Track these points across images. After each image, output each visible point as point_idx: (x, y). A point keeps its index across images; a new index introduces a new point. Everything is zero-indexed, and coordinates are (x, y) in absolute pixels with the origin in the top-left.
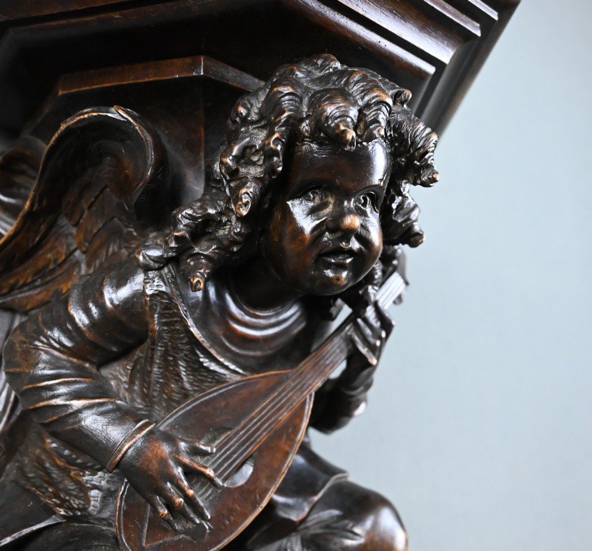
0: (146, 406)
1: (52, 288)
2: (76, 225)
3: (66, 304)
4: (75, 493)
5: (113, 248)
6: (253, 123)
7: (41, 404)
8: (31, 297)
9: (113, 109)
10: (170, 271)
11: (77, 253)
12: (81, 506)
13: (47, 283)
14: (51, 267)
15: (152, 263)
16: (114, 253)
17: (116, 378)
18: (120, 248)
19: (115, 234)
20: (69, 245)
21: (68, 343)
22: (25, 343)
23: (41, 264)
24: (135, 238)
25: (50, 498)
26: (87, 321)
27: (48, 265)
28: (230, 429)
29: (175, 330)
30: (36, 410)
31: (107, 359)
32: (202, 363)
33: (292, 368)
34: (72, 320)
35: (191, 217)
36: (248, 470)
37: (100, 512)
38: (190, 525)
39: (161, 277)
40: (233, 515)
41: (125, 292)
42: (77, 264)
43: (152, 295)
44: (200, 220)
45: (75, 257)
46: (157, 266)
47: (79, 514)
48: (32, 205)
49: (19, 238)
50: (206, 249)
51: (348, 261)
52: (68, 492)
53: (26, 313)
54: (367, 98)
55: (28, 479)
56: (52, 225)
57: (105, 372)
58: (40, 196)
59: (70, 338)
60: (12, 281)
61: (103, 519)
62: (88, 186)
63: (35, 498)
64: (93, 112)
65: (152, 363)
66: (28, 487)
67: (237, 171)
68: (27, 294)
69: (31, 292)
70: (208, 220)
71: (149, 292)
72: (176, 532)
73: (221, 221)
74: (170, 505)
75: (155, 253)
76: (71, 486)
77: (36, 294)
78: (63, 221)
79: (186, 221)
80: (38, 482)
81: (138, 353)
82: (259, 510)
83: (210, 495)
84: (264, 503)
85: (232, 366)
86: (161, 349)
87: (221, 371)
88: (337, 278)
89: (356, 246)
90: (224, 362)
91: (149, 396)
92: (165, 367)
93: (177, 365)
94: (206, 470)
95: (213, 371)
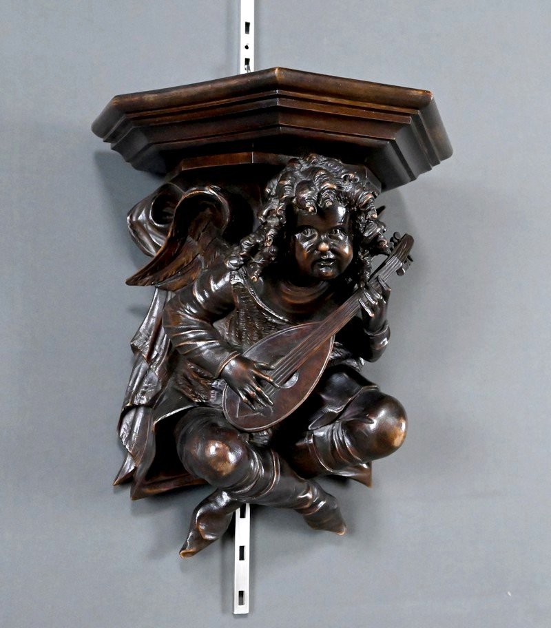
0: (239, 344)
1: (187, 276)
2: (198, 240)
3: (191, 289)
5: (217, 254)
6: (273, 196)
7: (182, 344)
8: (175, 283)
9: (206, 188)
10: (243, 270)
11: (199, 256)
12: (206, 398)
13: (184, 274)
14: (185, 265)
15: (233, 267)
16: (218, 257)
17: (221, 329)
18: (221, 254)
19: (218, 246)
20: (194, 253)
21: (194, 311)
22: (172, 311)
23: (180, 263)
24: (228, 249)
25: (190, 394)
26: (202, 299)
27: (183, 264)
28: (283, 356)
30: (180, 347)
31: (217, 318)
32: (267, 319)
33: (321, 320)
34: (195, 298)
35: (248, 244)
36: (295, 379)
37: (215, 401)
38: (262, 408)
39: (238, 274)
40: (286, 403)
41: (221, 284)
42: (199, 262)
43: (234, 284)
45: (198, 258)
46: (235, 268)
47: (204, 401)
48: (172, 234)
49: (166, 251)
50: (258, 260)
51: (331, 264)
52: (200, 392)
53: (174, 291)
54: (322, 187)
55: (179, 385)
56: (184, 242)
57: (215, 325)
58: (176, 229)
59: (195, 308)
60: (165, 274)
61: (217, 405)
62: (201, 221)
63: (183, 394)
64: (197, 190)
65: (239, 321)
66: (179, 389)
67: (266, 222)
68: (173, 281)
69: (175, 280)
70: (257, 245)
71: (233, 283)
72: (255, 411)
74: (247, 395)
75: (235, 262)
76: (201, 388)
77: (178, 282)
78: (189, 239)
79: (246, 247)
80: (184, 386)
81: (232, 315)
82: (302, 401)
83: (273, 392)
84: (305, 398)
85: (286, 320)
86: (242, 313)
87: (280, 323)
88: (327, 273)
89: (332, 256)
90: (281, 318)
91: (240, 339)
92: (247, 323)
93: (253, 321)
94: (268, 378)
95: (275, 324)
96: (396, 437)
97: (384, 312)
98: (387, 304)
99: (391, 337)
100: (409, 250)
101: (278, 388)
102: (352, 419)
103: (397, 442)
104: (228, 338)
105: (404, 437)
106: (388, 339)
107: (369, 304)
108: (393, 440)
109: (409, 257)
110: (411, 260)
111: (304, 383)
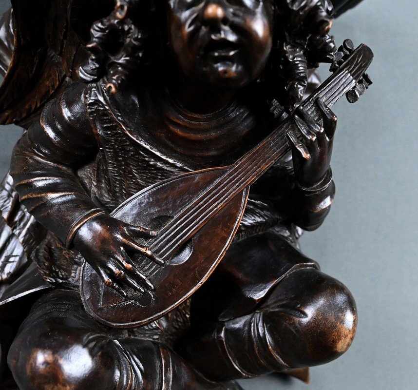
0: (112, 200)
2: (61, 54)
4: (65, 267)
7: (24, 197)
10: (104, 82)
11: (67, 78)
12: (65, 277)
17: (87, 177)
21: (44, 150)
23: (44, 90)
25: (43, 270)
27: (49, 91)
28: (172, 217)
29: (117, 133)
32: (148, 162)
35: (101, 30)
37: (77, 281)
38: (137, 293)
39: (96, 88)
40: (174, 288)
44: (107, 31)
45: (66, 82)
47: (61, 281)
50: (119, 59)
51: (232, 53)
60: (27, 107)
71: (88, 101)
72: (127, 298)
73: (123, 29)
76: (64, 262)
79: (98, 34)
80: (42, 258)
82: (199, 285)
83: (154, 271)
84: (204, 280)
85: (179, 165)
86: (109, 152)
87: (169, 169)
88: (225, 72)
89: (232, 38)
90: (171, 161)
91: (111, 191)
92: (119, 166)
93: (127, 165)
94: (143, 250)
95: (161, 169)
96: (340, 339)
97: (326, 156)
98: (330, 143)
99: (336, 196)
100: (366, 66)
101: (163, 265)
102: (277, 310)
103: (340, 346)
104: (96, 190)
105: (352, 339)
106: (332, 197)
107: (302, 139)
108: (335, 343)
109: (366, 77)
110: (370, 83)
111: (201, 258)
